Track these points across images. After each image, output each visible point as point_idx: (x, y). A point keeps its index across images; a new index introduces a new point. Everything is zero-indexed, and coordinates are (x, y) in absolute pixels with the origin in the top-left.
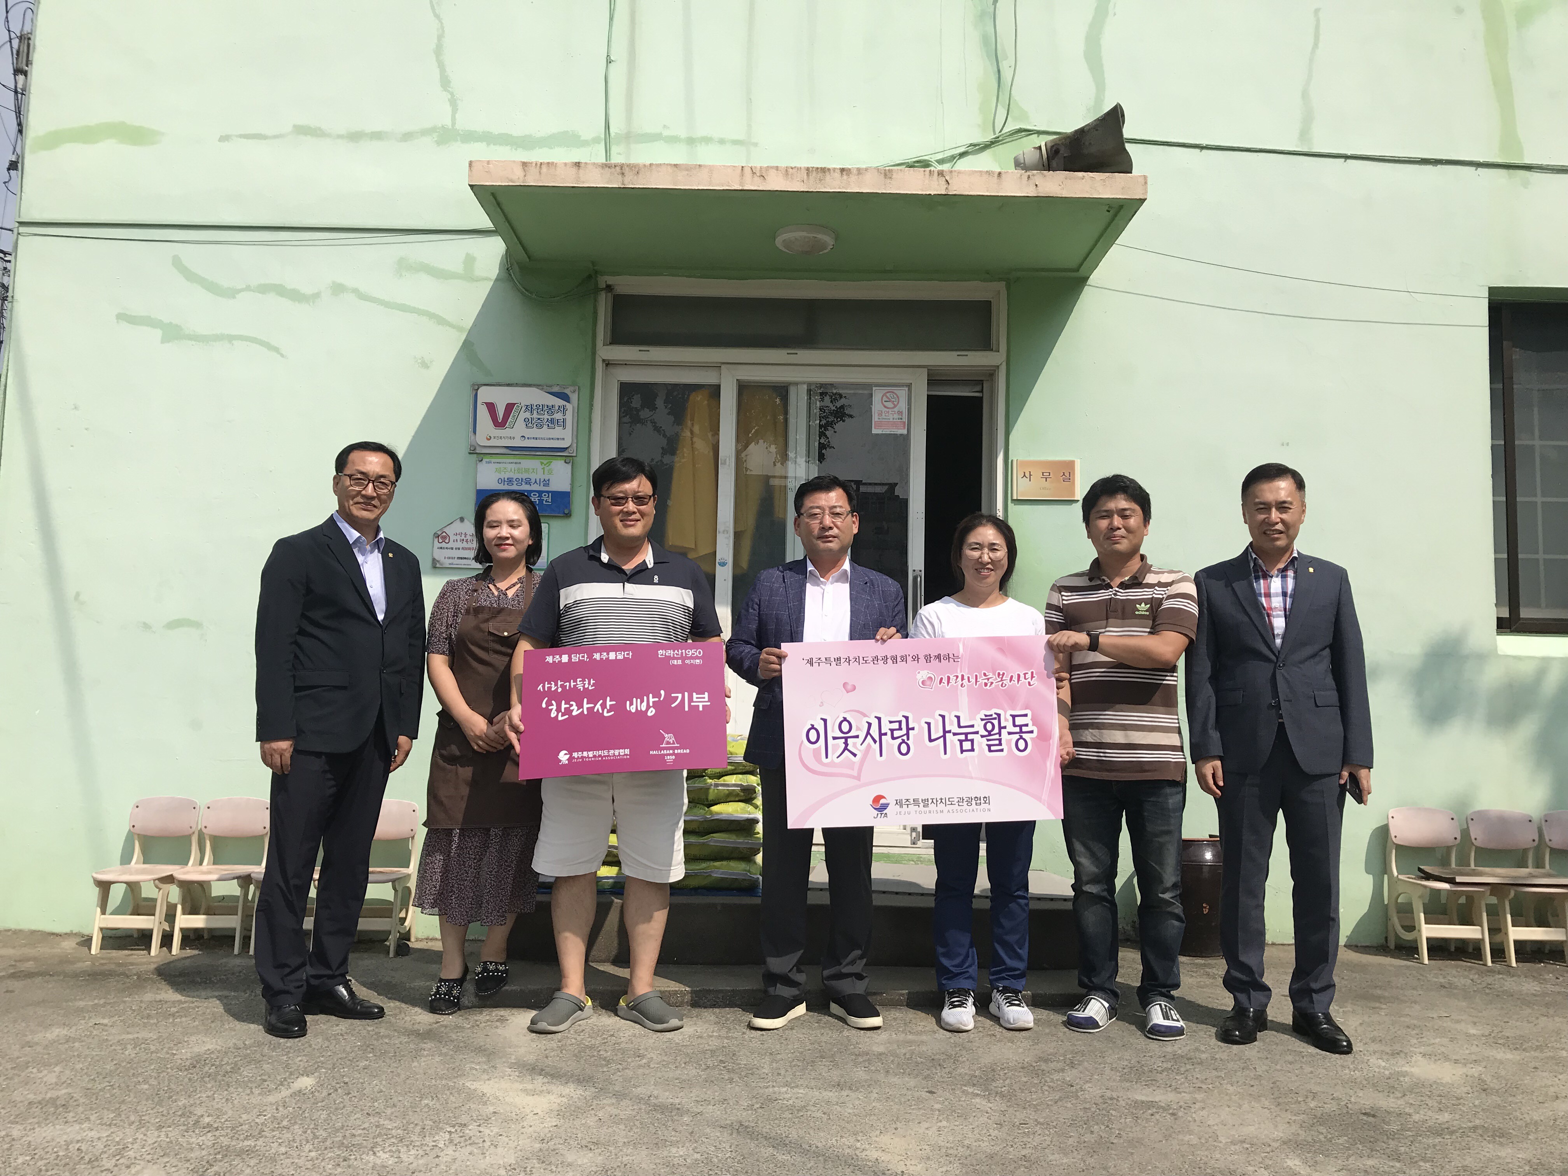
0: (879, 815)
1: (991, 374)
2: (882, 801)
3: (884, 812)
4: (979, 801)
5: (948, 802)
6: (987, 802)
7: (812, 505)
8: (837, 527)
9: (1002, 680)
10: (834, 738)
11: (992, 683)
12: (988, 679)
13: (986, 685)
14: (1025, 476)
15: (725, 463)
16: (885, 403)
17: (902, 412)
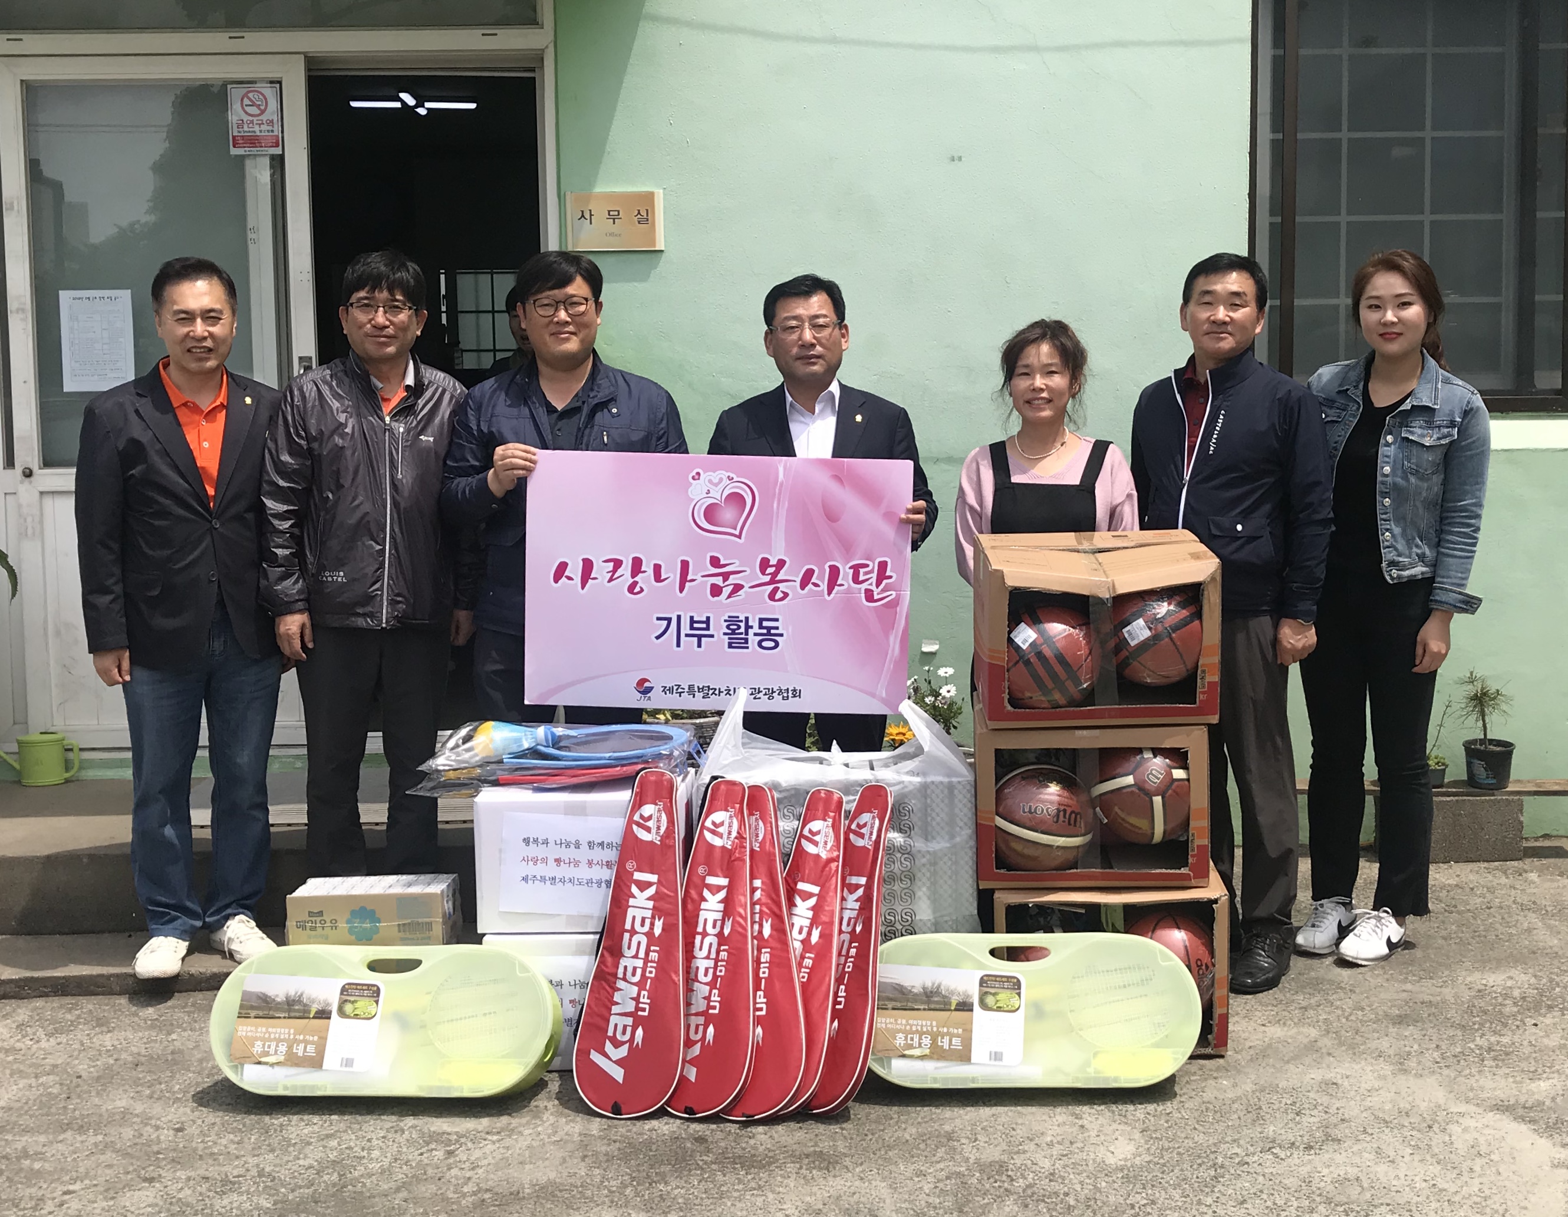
14: (583, 216)
16: (247, 109)
17: (272, 122)
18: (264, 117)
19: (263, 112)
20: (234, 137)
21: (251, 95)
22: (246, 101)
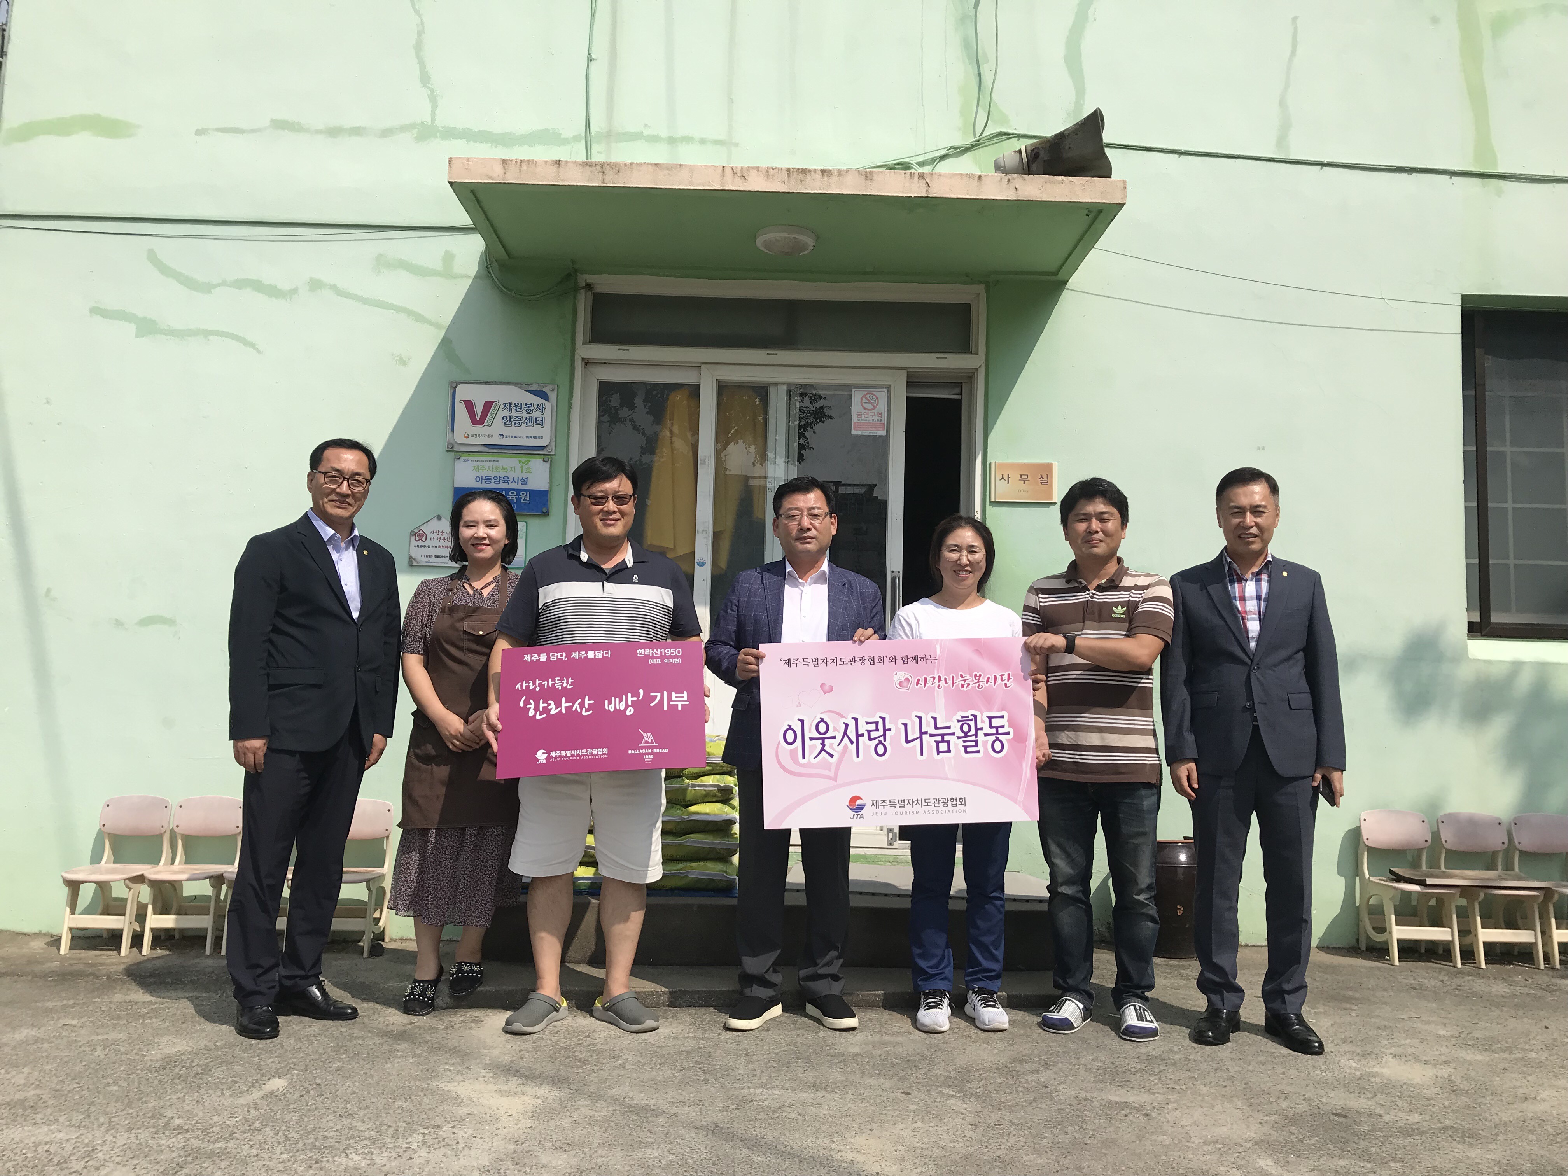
0: (856, 816)
1: (970, 376)
2: (859, 802)
3: (861, 813)
4: (955, 803)
5: (924, 804)
6: (963, 803)
7: (790, 506)
8: (816, 529)
9: (978, 682)
10: (811, 739)
11: (969, 685)
12: (965, 681)
13: (963, 686)
14: (1003, 478)
15: (704, 463)
16: (864, 404)
17: (881, 414)
18: (875, 411)
19: (875, 407)
20: (854, 423)
21: (868, 396)
22: (864, 400)
